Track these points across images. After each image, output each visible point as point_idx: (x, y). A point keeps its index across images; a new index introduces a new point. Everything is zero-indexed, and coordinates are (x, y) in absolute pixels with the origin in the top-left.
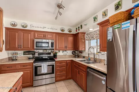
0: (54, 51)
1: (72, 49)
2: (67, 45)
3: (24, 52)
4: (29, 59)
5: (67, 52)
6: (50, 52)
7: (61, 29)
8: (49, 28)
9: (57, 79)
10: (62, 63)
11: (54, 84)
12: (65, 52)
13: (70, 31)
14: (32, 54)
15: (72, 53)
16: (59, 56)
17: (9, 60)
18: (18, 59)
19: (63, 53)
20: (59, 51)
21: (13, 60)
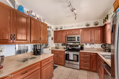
0: (81, 44)
1: (100, 42)
2: (93, 39)
3: (62, 44)
4: (64, 48)
5: (94, 45)
6: (78, 44)
7: (87, 24)
8: (76, 26)
9: (82, 67)
10: (86, 54)
11: (78, 70)
12: (92, 46)
13: (96, 24)
14: (66, 46)
15: (102, 47)
16: (86, 48)
17: (56, 48)
18: (59, 48)
19: (90, 46)
20: (86, 44)
21: (57, 48)
